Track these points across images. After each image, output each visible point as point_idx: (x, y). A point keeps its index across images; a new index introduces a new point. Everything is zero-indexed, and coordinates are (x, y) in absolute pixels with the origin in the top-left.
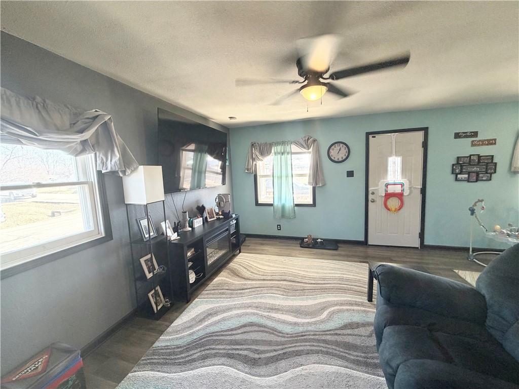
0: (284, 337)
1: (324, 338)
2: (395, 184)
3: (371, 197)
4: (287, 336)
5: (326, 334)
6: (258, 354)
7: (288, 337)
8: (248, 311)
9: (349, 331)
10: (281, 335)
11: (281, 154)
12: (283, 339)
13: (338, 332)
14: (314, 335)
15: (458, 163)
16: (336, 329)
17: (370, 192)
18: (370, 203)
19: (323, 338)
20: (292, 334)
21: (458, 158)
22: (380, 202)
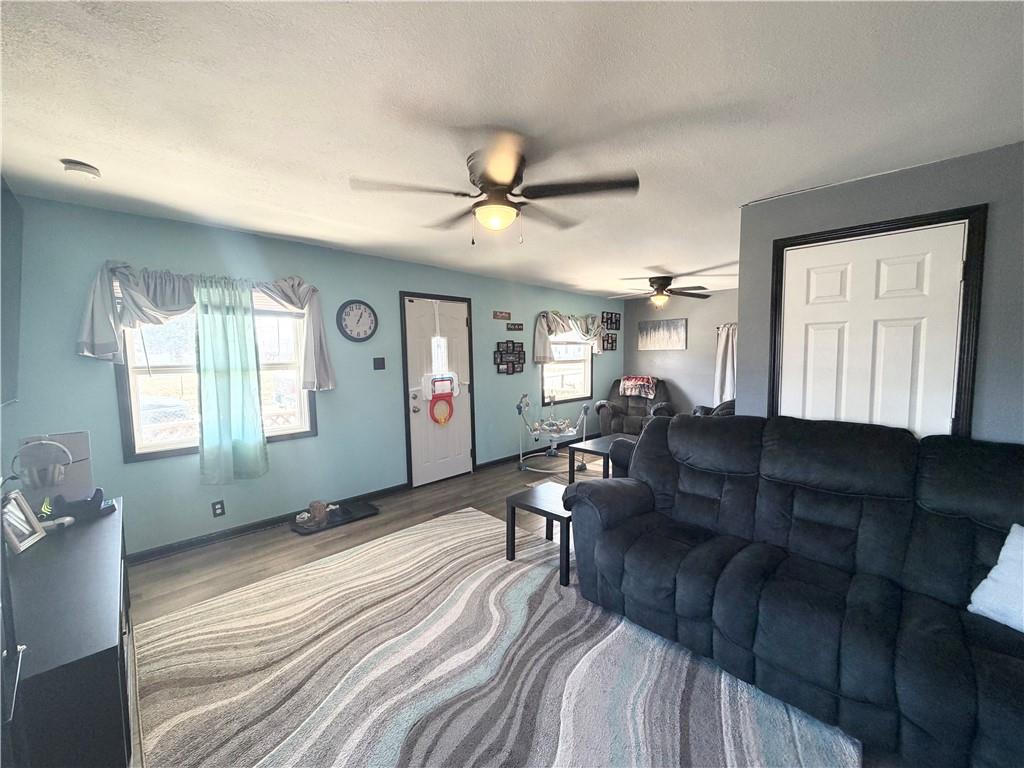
0: (495, 688)
1: (532, 640)
2: (442, 380)
3: (412, 403)
4: (495, 683)
5: (530, 634)
6: (500, 750)
7: (499, 683)
8: (375, 715)
9: (542, 610)
10: (486, 690)
11: (224, 311)
12: (498, 693)
13: (535, 619)
14: (520, 647)
15: (498, 350)
16: (529, 620)
17: (411, 396)
18: (412, 415)
19: (533, 642)
20: (497, 674)
21: (498, 343)
22: (425, 410)
